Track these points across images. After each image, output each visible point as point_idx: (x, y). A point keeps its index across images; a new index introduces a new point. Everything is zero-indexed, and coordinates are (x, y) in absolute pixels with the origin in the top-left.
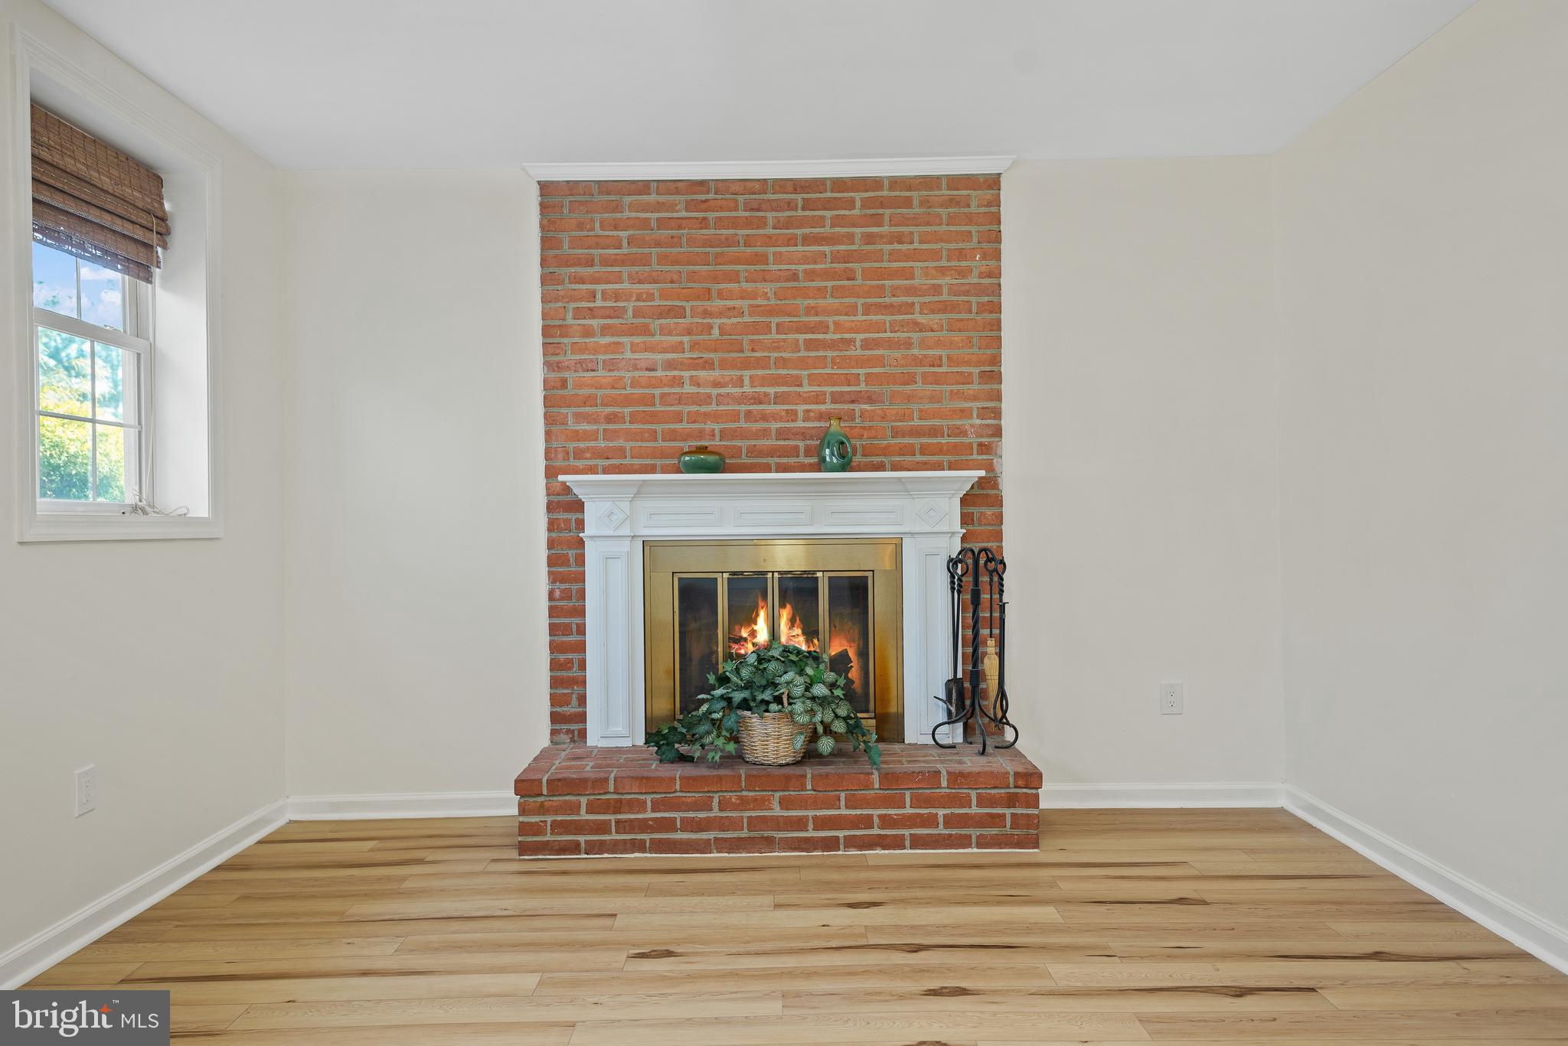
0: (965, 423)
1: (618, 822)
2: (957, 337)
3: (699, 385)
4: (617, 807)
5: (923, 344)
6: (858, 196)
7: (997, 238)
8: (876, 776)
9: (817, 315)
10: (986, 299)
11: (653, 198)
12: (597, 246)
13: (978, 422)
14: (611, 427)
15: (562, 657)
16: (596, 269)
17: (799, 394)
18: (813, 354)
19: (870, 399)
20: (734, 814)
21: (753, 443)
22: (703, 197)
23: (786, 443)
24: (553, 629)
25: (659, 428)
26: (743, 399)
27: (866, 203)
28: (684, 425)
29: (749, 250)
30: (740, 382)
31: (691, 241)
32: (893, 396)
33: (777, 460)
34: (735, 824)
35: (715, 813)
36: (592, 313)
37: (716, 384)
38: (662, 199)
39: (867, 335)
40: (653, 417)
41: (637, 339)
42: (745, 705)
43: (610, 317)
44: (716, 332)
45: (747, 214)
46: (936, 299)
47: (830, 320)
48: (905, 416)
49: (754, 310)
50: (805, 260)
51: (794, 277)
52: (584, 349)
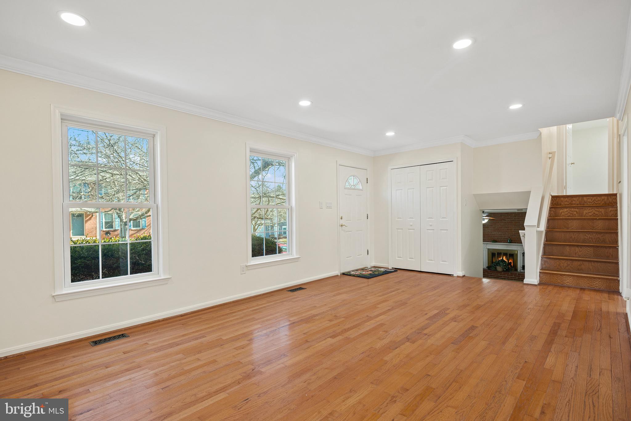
3: (494, 233)
6: (513, 214)
17: (505, 235)
21: (500, 240)
26: (499, 235)
30: (499, 233)
33: (502, 242)
34: (495, 276)
42: (496, 265)
47: (510, 227)
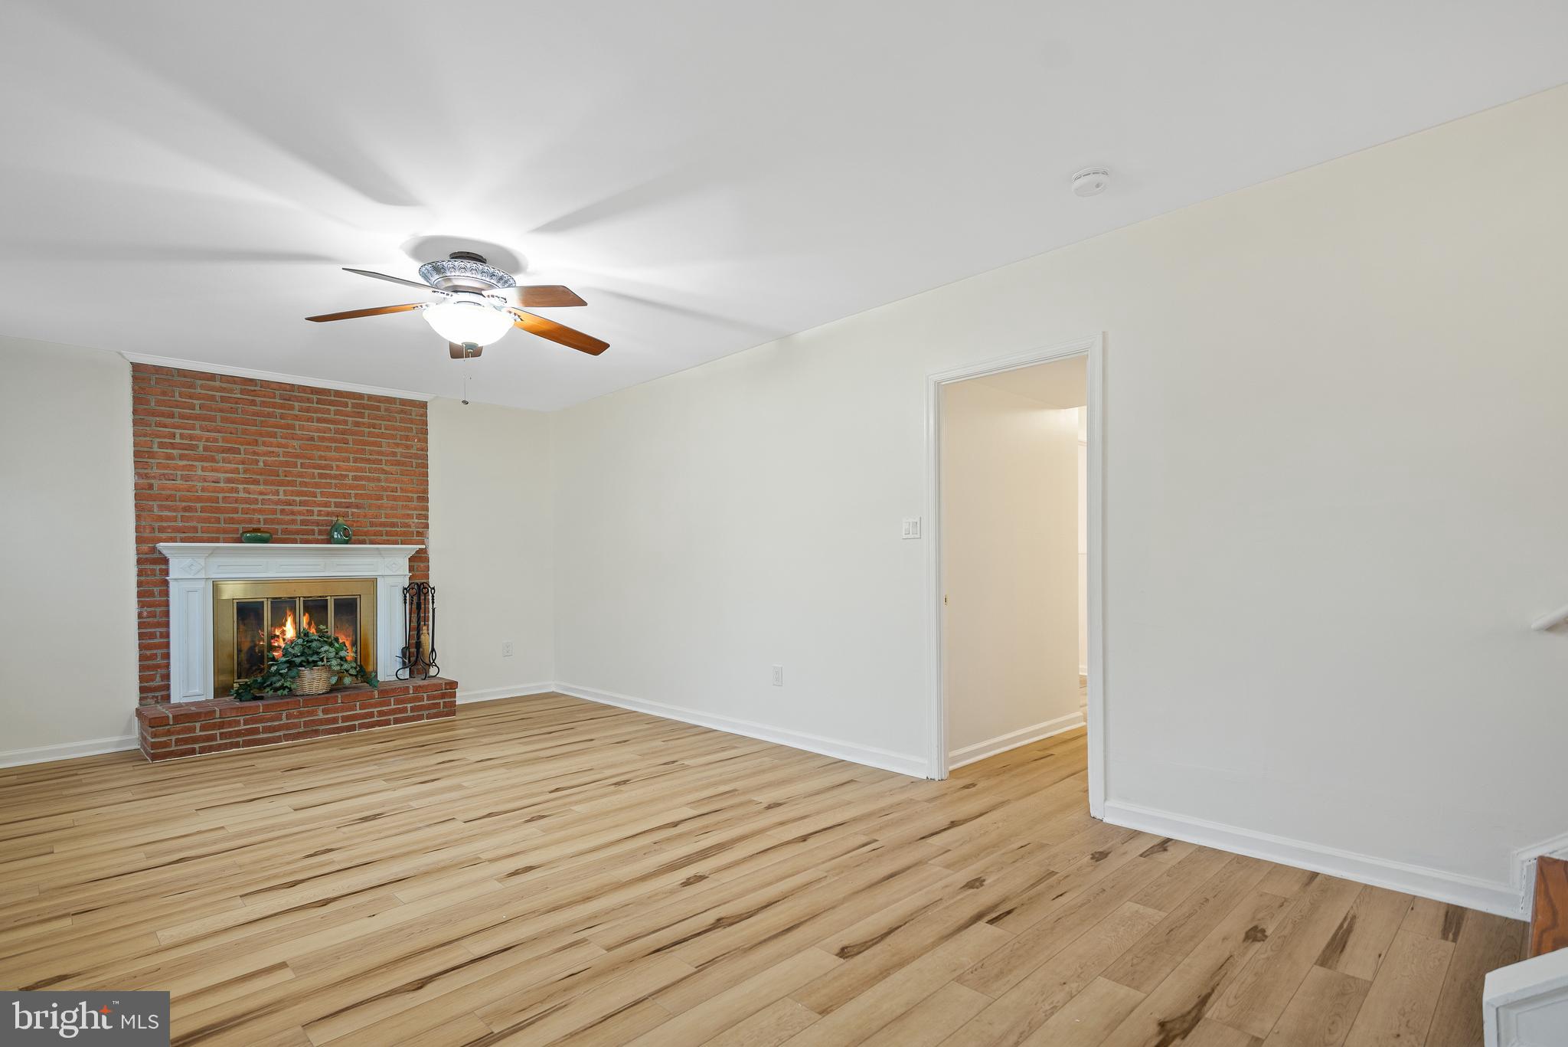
0: (410, 521)
1: (221, 734)
2: (405, 478)
3: (250, 493)
4: (221, 725)
5: (387, 480)
7: (426, 432)
8: (376, 692)
9: (325, 460)
10: (420, 461)
11: (218, 384)
12: (177, 407)
13: (417, 521)
14: (187, 514)
15: (148, 653)
16: (176, 420)
17: (315, 502)
18: (323, 481)
19: (357, 507)
20: (296, 721)
21: (285, 526)
22: (253, 388)
23: (307, 527)
24: (141, 636)
25: (222, 516)
26: (279, 502)
27: (354, 406)
28: (239, 515)
29: (283, 421)
31: (244, 412)
32: (370, 506)
33: (301, 537)
34: (296, 726)
35: (284, 721)
36: (173, 446)
37: (261, 493)
38: (224, 385)
39: (355, 474)
40: (218, 510)
41: (205, 464)
43: (186, 450)
44: (261, 464)
45: (281, 401)
46: (394, 458)
47: (334, 464)
48: (376, 517)
49: (286, 454)
50: (318, 430)
51: (312, 439)
52: (167, 467)
